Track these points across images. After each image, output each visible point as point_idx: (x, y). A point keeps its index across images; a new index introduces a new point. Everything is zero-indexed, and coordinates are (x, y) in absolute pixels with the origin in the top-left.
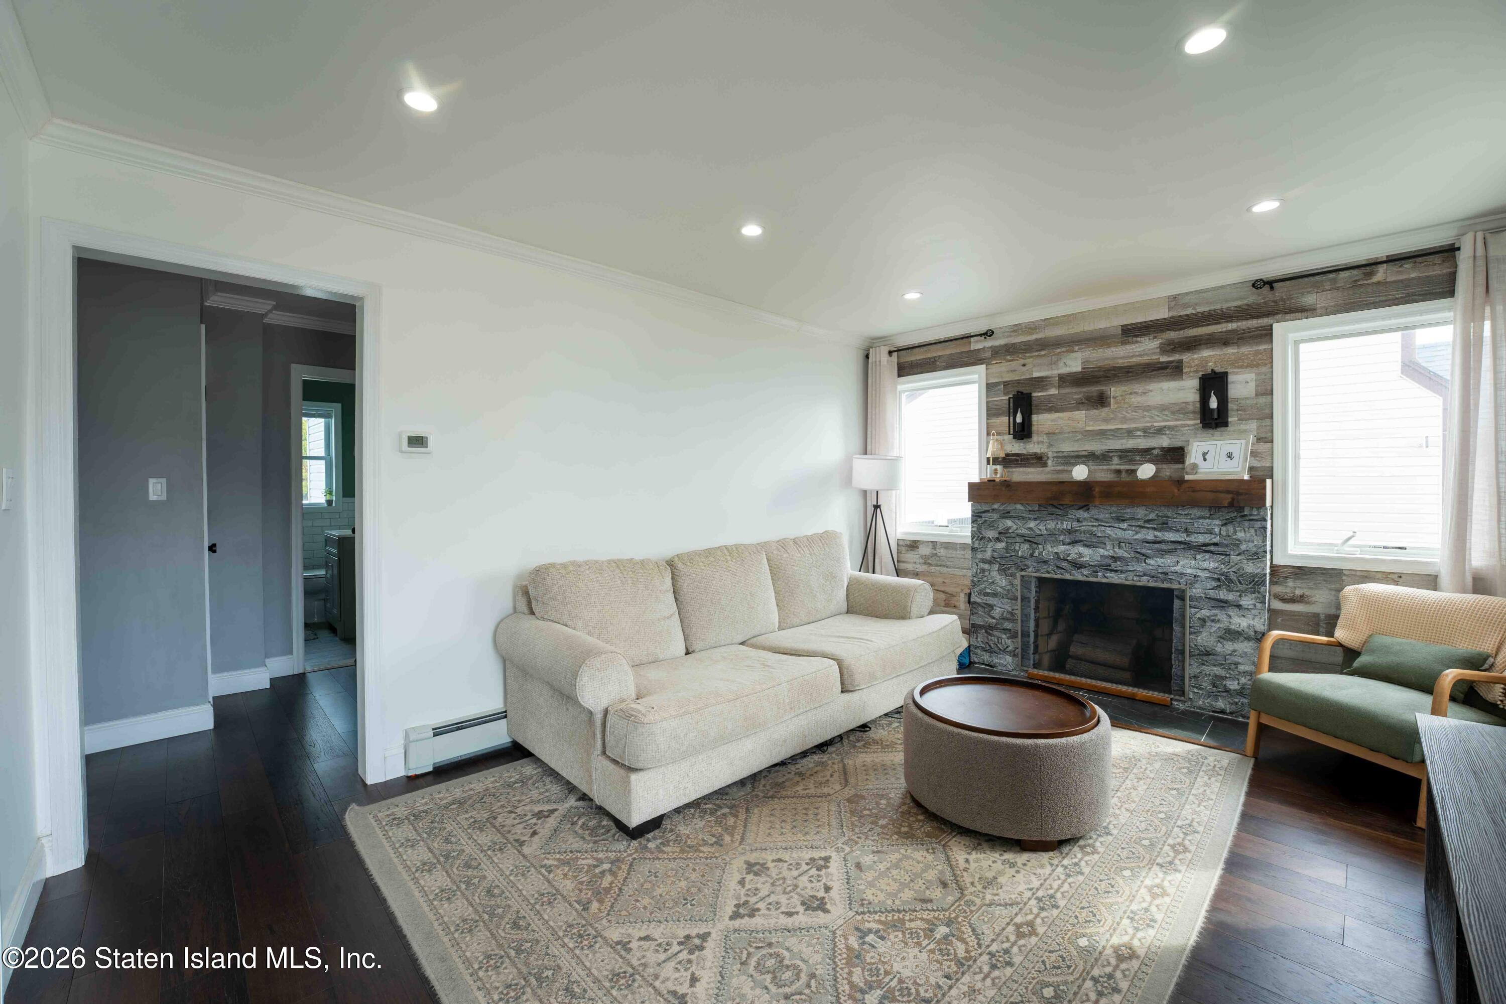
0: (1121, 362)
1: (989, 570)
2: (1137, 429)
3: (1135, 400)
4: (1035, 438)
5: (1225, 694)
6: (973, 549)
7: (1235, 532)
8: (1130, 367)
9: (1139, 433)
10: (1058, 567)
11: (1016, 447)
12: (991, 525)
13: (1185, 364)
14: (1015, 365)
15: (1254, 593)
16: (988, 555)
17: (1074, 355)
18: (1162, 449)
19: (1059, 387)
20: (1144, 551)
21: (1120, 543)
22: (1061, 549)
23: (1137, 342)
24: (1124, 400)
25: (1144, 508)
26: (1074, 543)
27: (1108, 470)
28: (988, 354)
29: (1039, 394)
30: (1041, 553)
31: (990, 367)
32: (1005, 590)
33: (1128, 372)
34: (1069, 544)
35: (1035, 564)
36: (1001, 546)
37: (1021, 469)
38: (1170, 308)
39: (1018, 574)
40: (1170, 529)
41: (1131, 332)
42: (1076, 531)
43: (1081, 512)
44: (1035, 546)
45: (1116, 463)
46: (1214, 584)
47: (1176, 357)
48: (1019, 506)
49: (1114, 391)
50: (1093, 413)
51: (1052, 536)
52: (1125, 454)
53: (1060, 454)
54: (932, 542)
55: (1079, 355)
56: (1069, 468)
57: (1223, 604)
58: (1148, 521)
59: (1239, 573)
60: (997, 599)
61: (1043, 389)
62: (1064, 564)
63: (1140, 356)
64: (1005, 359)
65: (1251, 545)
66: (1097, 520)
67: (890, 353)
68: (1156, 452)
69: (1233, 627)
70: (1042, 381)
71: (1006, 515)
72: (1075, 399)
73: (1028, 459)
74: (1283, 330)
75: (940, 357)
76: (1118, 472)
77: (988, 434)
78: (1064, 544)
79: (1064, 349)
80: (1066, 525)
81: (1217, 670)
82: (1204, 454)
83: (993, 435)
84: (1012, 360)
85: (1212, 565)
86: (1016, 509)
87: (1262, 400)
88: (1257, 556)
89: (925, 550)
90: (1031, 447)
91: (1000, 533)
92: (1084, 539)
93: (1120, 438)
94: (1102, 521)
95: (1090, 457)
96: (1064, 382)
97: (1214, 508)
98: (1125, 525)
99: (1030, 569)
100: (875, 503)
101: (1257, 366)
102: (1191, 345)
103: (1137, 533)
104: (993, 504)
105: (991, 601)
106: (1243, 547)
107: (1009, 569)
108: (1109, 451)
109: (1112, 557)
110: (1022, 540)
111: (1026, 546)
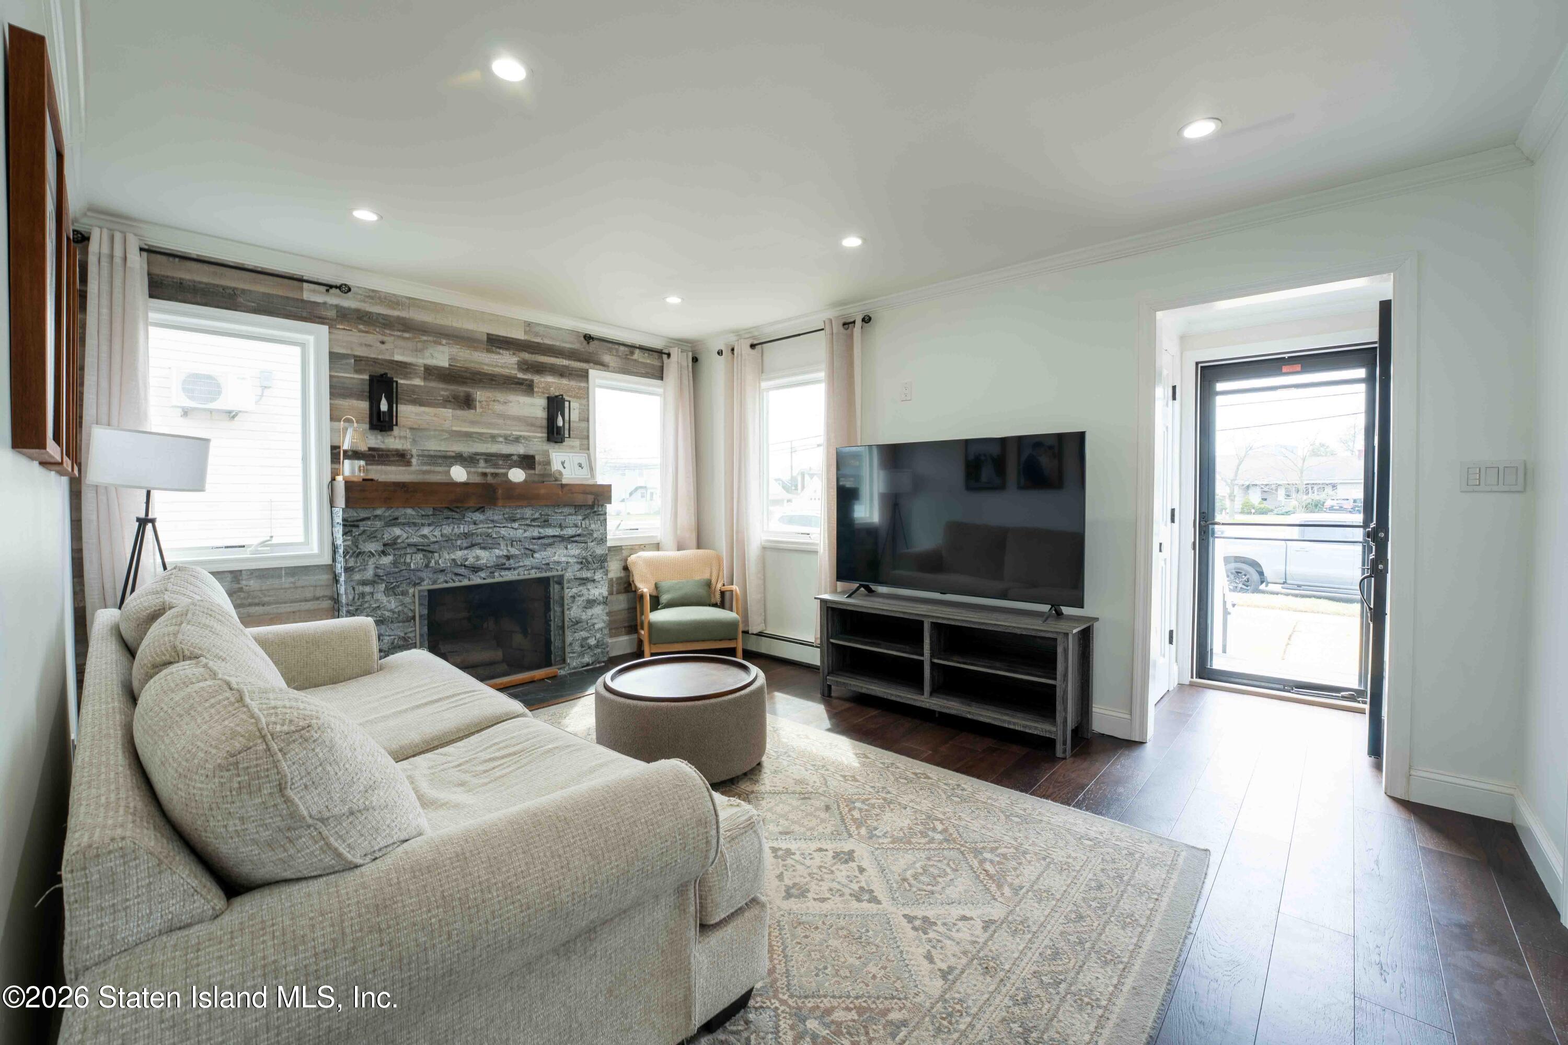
0: (487, 369)
1: (372, 594)
2: (499, 436)
3: (498, 408)
4: (399, 431)
5: (589, 650)
6: (347, 570)
7: (590, 525)
8: (494, 376)
10: (456, 574)
11: (375, 441)
12: (372, 537)
13: (535, 385)
14: (372, 338)
15: (601, 568)
16: (369, 574)
17: (441, 348)
18: (519, 456)
19: (425, 379)
20: (531, 547)
21: (512, 542)
22: (459, 554)
23: (499, 353)
24: (488, 405)
25: (530, 508)
26: (472, 546)
27: (475, 473)
28: (332, 314)
29: (403, 382)
30: (437, 563)
31: (334, 330)
32: (394, 612)
33: (492, 380)
34: (467, 548)
35: (431, 576)
36: (387, 560)
37: (379, 467)
38: (526, 332)
39: (411, 591)
40: (550, 526)
41: (496, 343)
42: (473, 534)
43: (477, 514)
44: (430, 555)
45: (482, 467)
46: (579, 566)
47: (528, 376)
48: (409, 511)
49: (480, 395)
50: (459, 413)
51: (449, 542)
52: (490, 458)
53: (426, 453)
54: (231, 572)
55: (446, 349)
56: (442, 469)
57: (584, 581)
58: (534, 520)
59: (594, 556)
60: (384, 627)
61: (406, 376)
62: (462, 571)
63: (502, 367)
64: (357, 328)
65: (599, 533)
66: (493, 521)
68: (515, 458)
69: (591, 597)
70: (406, 368)
71: (394, 522)
72: (442, 396)
73: (387, 456)
74: (594, 374)
75: (243, 291)
76: (485, 475)
77: (333, 418)
78: (461, 549)
79: (430, 338)
80: (463, 528)
81: (584, 634)
82: (563, 463)
84: (367, 332)
85: (577, 552)
86: (405, 514)
87: (584, 425)
88: (602, 540)
90: (392, 442)
91: (385, 545)
92: (481, 541)
93: (485, 442)
94: (497, 522)
95: (460, 459)
96: (430, 374)
97: (578, 507)
98: (516, 525)
99: (425, 583)
100: (142, 515)
101: (580, 398)
102: (540, 369)
103: (525, 531)
104: (374, 509)
106: (595, 535)
107: (398, 587)
108: (477, 454)
109: (507, 556)
110: (414, 549)
111: (420, 556)
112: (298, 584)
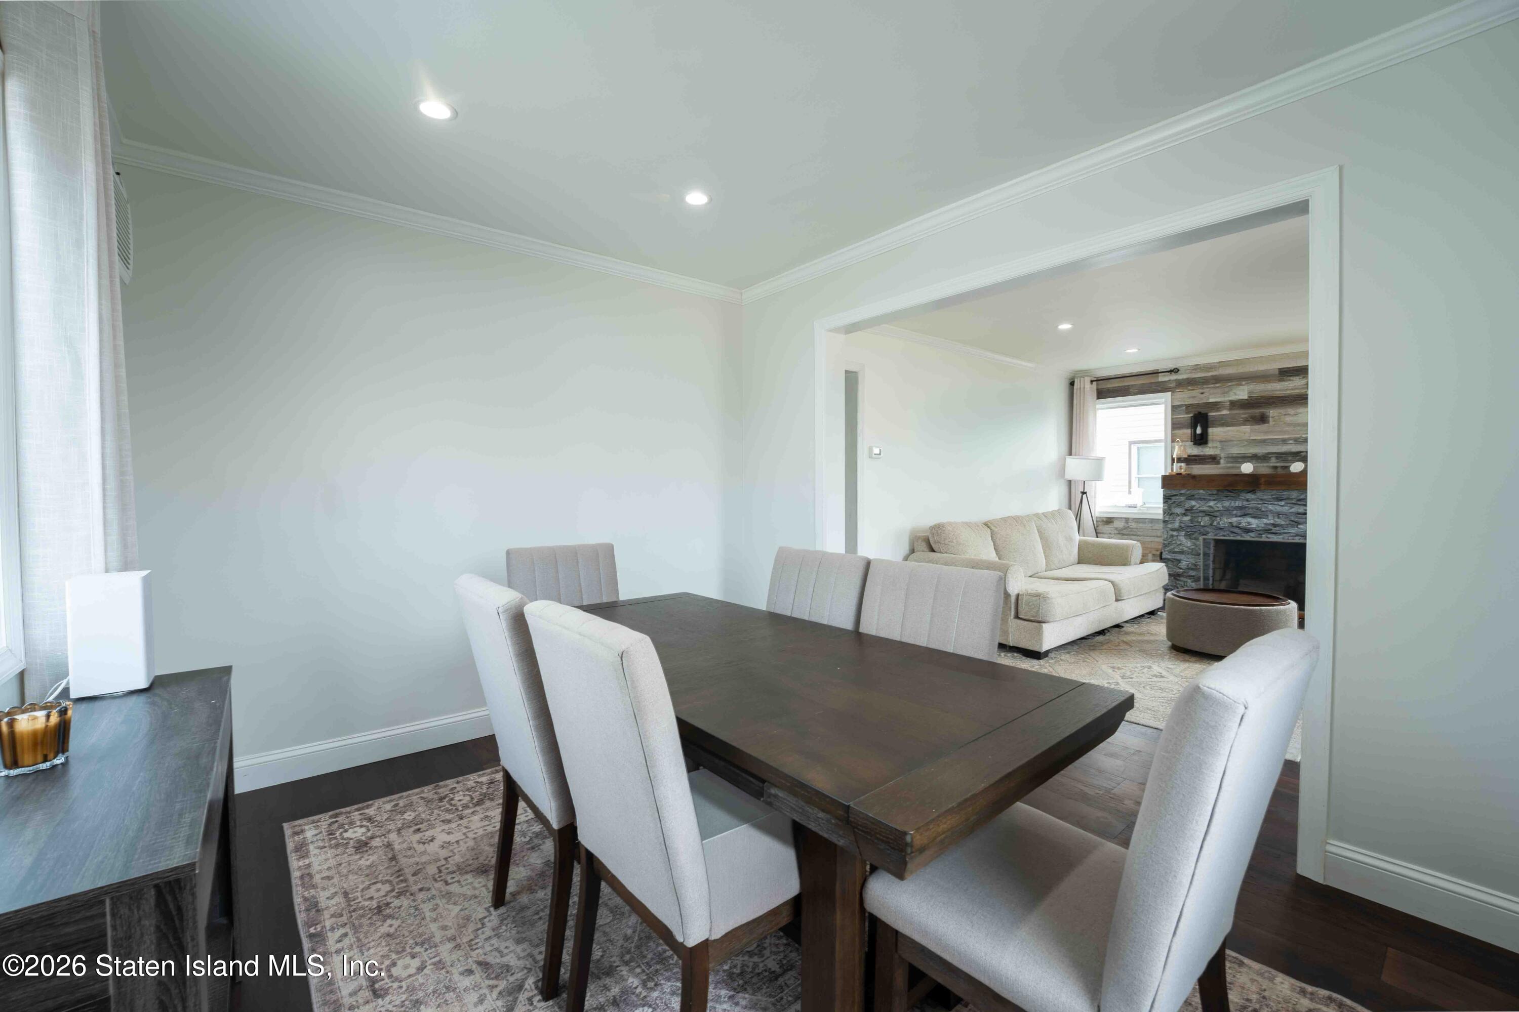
0: (1278, 393)
1: (1177, 536)
2: (1290, 439)
3: (1288, 419)
4: (1210, 444)
6: (1165, 522)
8: (1285, 397)
9: (1291, 442)
10: (1232, 532)
11: (1195, 451)
12: (1179, 505)
14: (1196, 393)
16: (1176, 525)
17: (1241, 387)
19: (1230, 409)
20: (1296, 520)
21: (1278, 515)
22: (1234, 520)
23: (1290, 380)
24: (1280, 419)
25: (1296, 491)
26: (1245, 515)
27: (1267, 466)
28: (1173, 385)
29: (1214, 414)
30: (1218, 523)
31: (1174, 394)
32: (1190, 549)
33: (1283, 400)
34: (1240, 516)
35: (1214, 531)
36: (1187, 519)
37: (1200, 466)
39: (1201, 538)
41: (1286, 373)
42: (1246, 507)
43: (1249, 494)
44: (1214, 518)
45: (1273, 462)
48: (1201, 492)
49: (1272, 413)
50: (1257, 427)
51: (1228, 511)
52: (1280, 456)
53: (1230, 456)
54: (1125, 518)
55: (1246, 387)
56: (1238, 465)
60: (1183, 556)
61: (1218, 410)
62: (1236, 530)
63: (1292, 389)
64: (1187, 389)
66: (1262, 500)
67: (1092, 381)
70: (1216, 405)
71: (1191, 497)
72: (1242, 418)
73: (1205, 459)
75: (1132, 385)
76: (1276, 468)
77: (1173, 441)
78: (1236, 517)
79: (1234, 383)
80: (1238, 503)
83: (1178, 441)
84: (1193, 390)
86: (1199, 493)
89: (1119, 524)
90: (1208, 451)
91: (1186, 510)
92: (1252, 513)
93: (1278, 445)
94: (1265, 500)
95: (1253, 458)
96: (1234, 406)
98: (1283, 503)
99: (1210, 534)
100: (1082, 491)
103: (1291, 508)
104: (1180, 490)
105: (1178, 557)
107: (1193, 534)
108: (1269, 454)
109: (1273, 524)
110: (1204, 514)
111: (1207, 518)
112: (1154, 528)
